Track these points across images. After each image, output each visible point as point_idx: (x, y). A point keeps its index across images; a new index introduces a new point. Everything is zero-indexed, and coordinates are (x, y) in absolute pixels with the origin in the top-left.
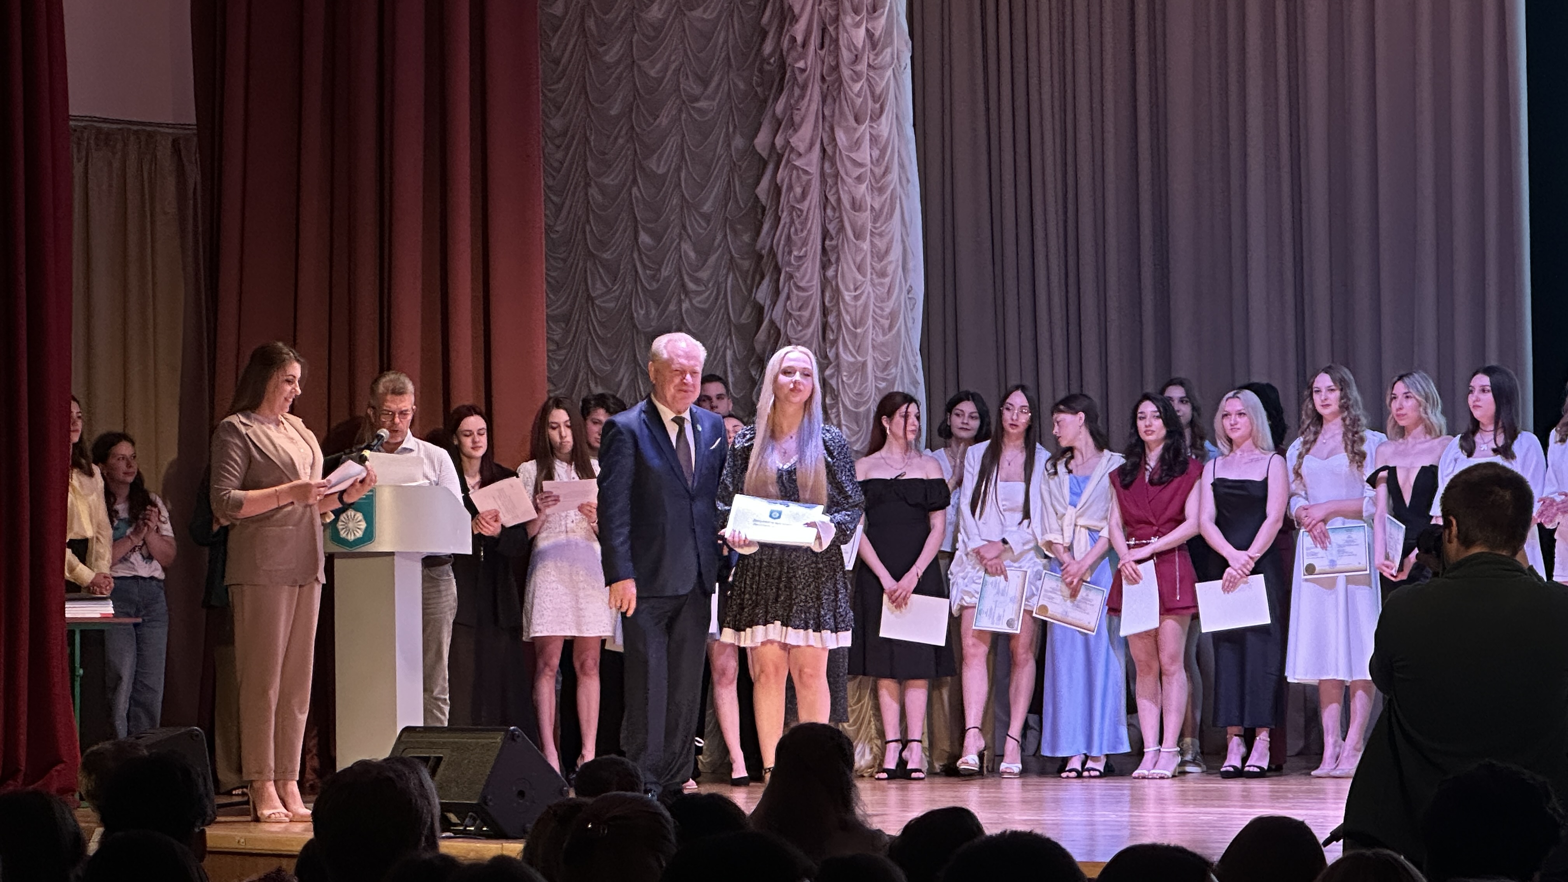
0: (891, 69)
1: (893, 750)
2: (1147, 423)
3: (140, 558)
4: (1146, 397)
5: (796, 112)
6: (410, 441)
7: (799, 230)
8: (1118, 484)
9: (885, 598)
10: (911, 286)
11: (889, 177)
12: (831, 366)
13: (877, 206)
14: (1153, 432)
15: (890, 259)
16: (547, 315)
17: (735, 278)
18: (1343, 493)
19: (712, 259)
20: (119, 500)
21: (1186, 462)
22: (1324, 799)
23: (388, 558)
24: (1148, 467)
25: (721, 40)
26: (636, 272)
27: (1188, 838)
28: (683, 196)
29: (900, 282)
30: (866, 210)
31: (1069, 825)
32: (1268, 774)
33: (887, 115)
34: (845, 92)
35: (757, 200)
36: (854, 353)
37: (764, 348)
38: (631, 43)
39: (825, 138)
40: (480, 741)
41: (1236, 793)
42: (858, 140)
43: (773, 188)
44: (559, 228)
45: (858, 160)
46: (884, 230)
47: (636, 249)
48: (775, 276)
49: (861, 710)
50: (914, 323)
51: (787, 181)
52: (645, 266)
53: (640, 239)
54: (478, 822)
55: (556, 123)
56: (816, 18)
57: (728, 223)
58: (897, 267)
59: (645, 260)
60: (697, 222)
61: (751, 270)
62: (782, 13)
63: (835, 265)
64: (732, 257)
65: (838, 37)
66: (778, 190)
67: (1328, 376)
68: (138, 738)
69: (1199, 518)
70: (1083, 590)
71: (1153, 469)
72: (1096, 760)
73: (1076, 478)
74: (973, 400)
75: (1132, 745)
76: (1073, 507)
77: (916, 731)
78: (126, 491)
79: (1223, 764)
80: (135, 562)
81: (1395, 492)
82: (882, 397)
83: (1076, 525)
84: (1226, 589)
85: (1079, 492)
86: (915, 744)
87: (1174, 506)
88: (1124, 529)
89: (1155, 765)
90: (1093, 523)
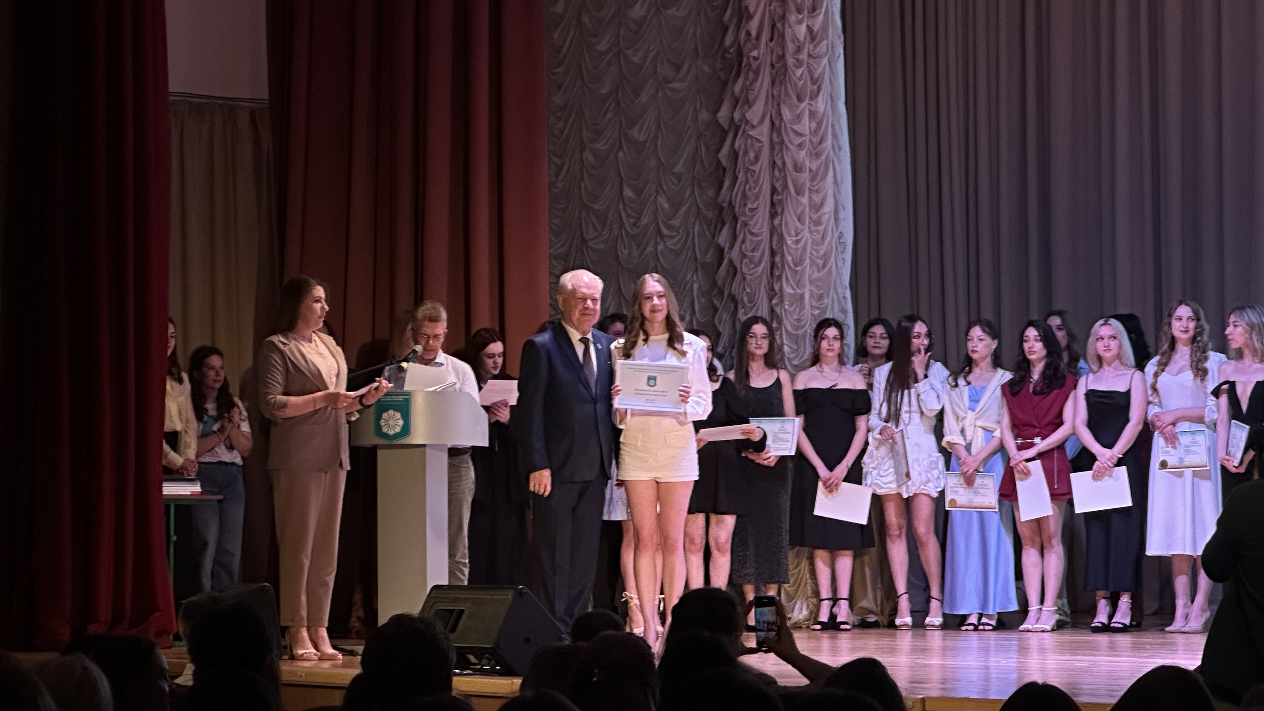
0: (826, 58)
1: (826, 606)
2: (1030, 345)
3: (223, 447)
4: (1031, 324)
5: (750, 92)
6: (442, 357)
7: (752, 188)
8: (1008, 393)
9: (820, 484)
10: (841, 233)
11: (824, 145)
12: (776, 297)
13: (814, 168)
14: (1035, 352)
15: (824, 211)
16: (549, 254)
17: (701, 225)
18: (1189, 403)
19: (682, 211)
20: (209, 400)
21: (1064, 377)
22: (1176, 650)
23: (421, 449)
24: (1032, 380)
25: (690, 34)
26: (621, 220)
27: (1065, 680)
28: (659, 159)
29: (833, 231)
30: (805, 172)
31: (965, 668)
32: (1129, 629)
33: (823, 95)
34: (789, 75)
35: (719, 162)
36: (795, 286)
37: (724, 283)
38: (618, 35)
39: (773, 113)
40: (495, 597)
41: (1104, 645)
42: (799, 115)
43: (732, 152)
44: (560, 185)
45: (800, 131)
46: (820, 187)
47: (621, 202)
48: (733, 225)
49: (799, 574)
50: (844, 263)
51: (743, 147)
52: (629, 216)
53: (625, 194)
54: (493, 662)
55: (558, 99)
56: (767, 15)
57: (695, 183)
58: (829, 218)
59: (629, 211)
60: (671, 180)
61: (714, 219)
62: (740, 10)
63: (780, 216)
64: (698, 208)
65: (784, 31)
66: (736, 154)
67: (1187, 307)
68: (220, 592)
69: (1074, 422)
70: (977, 478)
71: (1036, 382)
72: (989, 617)
73: (974, 388)
74: (883, 324)
75: (1019, 604)
76: (971, 411)
77: (844, 592)
78: (215, 394)
79: (1093, 621)
80: (219, 451)
81: (1234, 401)
82: (817, 322)
83: (975, 426)
84: (1095, 478)
85: (977, 399)
86: (843, 601)
87: (1054, 413)
88: (1013, 431)
89: (1038, 620)
90: (988, 425)
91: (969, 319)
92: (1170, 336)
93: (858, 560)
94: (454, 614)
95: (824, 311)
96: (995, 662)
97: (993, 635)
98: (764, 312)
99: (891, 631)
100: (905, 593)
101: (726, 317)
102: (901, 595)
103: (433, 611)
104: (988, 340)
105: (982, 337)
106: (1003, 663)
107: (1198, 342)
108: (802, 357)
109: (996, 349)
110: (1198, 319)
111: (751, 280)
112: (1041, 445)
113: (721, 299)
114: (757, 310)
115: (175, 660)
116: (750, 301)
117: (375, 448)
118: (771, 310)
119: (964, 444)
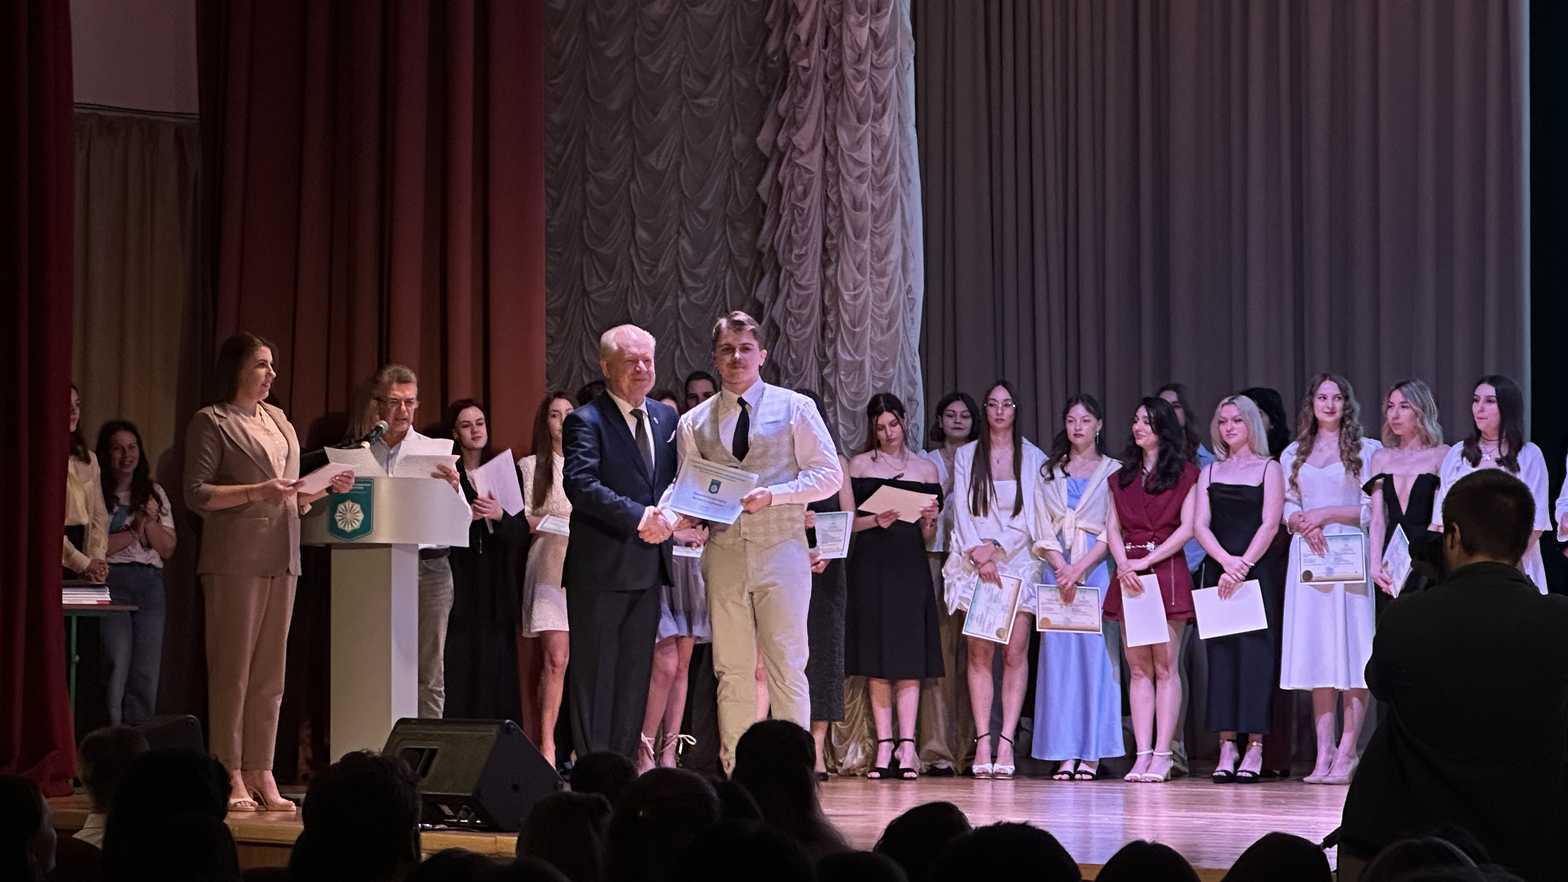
0: (894, 69)
1: (885, 750)
3: (138, 546)
4: (1142, 402)
5: (799, 110)
6: (412, 436)
7: (800, 230)
8: (1116, 486)
10: (910, 286)
11: (890, 177)
12: (829, 365)
13: (878, 205)
14: (1145, 437)
15: (890, 259)
16: (546, 309)
17: (734, 275)
18: (1338, 500)
19: (711, 256)
20: (121, 487)
21: (1182, 469)
22: (1317, 805)
23: (386, 550)
24: (1145, 471)
25: (723, 37)
26: (633, 267)
27: (1181, 840)
28: (682, 191)
29: (900, 283)
30: (867, 210)
32: (1260, 780)
33: (890, 115)
34: (848, 91)
36: (852, 352)
38: (632, 38)
39: (827, 137)
40: (475, 733)
41: (1227, 798)
42: (860, 139)
43: (774, 186)
44: (555, 223)
45: (860, 160)
46: (885, 230)
47: (633, 244)
48: (776, 275)
50: (913, 323)
51: (788, 179)
52: (642, 262)
53: (637, 234)
54: (472, 814)
55: (556, 117)
56: (820, 17)
57: (728, 221)
58: (896, 268)
59: (642, 255)
60: (696, 219)
61: (751, 268)
62: (786, 10)
63: (835, 265)
64: (731, 254)
65: (841, 35)
66: (779, 188)
67: (1333, 383)
68: (134, 725)
69: (1194, 523)
70: (1078, 592)
71: (1149, 474)
72: (1089, 764)
73: (1074, 481)
74: (962, 399)
75: (1126, 750)
76: (1071, 510)
77: (908, 730)
78: (128, 480)
79: (1215, 769)
80: (133, 551)
81: (1390, 498)
83: (1075, 528)
84: (1223, 594)
85: (1078, 493)
86: (907, 743)
87: (1170, 511)
88: (1122, 534)
89: (1148, 768)
90: (1092, 526)
91: (1067, 392)
92: (1310, 419)
94: (426, 753)
95: (890, 382)
96: (1097, 818)
97: (1094, 785)
99: (966, 780)
100: (987, 734)
102: (982, 736)
103: (399, 750)
105: (1086, 418)
106: (1106, 820)
107: (1348, 427)
109: (1101, 431)
110: (1346, 398)
111: (797, 344)
112: (1157, 553)
114: (806, 379)
115: (77, 811)
116: (795, 370)
117: (328, 548)
118: (823, 382)
119: (1061, 551)
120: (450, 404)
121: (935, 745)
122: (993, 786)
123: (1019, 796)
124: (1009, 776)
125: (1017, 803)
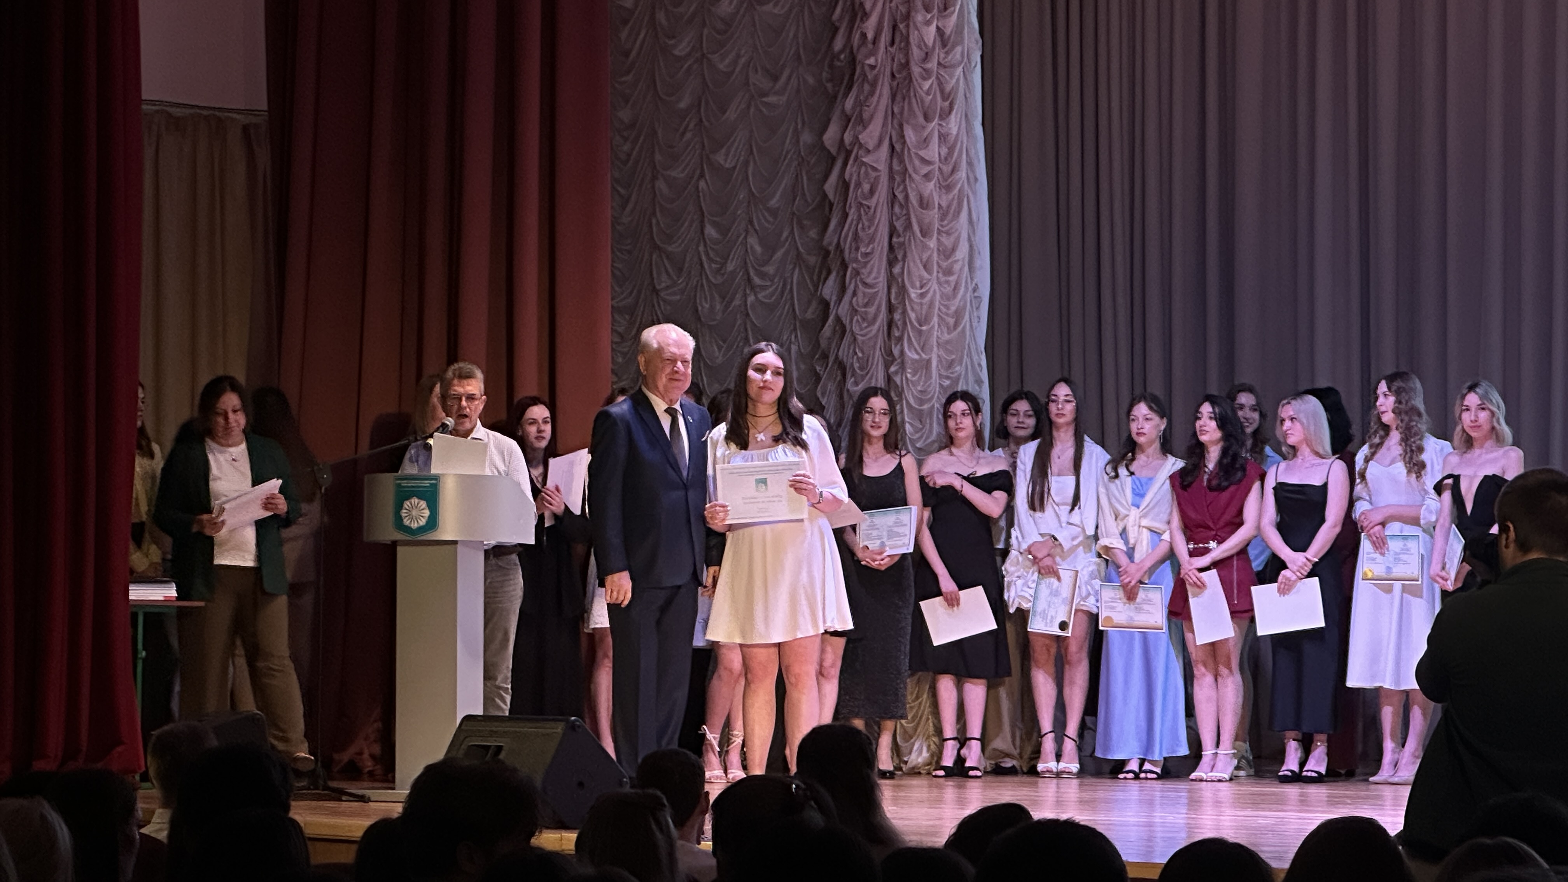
0: (961, 67)
1: (950, 748)
2: (1204, 425)
4: (1207, 398)
5: (865, 109)
6: (480, 432)
7: (866, 227)
8: (1178, 486)
10: (976, 285)
11: (957, 176)
12: (896, 363)
13: (944, 204)
14: (1210, 433)
15: (956, 258)
16: (612, 307)
17: (801, 274)
18: (1402, 500)
19: (779, 254)
22: (1382, 805)
23: (452, 547)
24: (1207, 470)
25: (791, 36)
26: (702, 266)
28: (750, 190)
29: (966, 282)
30: (934, 208)
31: (1121, 825)
32: (1325, 779)
33: (957, 113)
34: (915, 89)
35: (825, 196)
36: (920, 351)
37: (829, 344)
38: (701, 36)
39: (894, 135)
40: (541, 730)
41: (1293, 797)
42: (926, 137)
43: (841, 183)
44: (626, 221)
45: (927, 158)
46: (951, 228)
47: (702, 242)
48: (842, 273)
49: (919, 708)
50: (979, 323)
51: (855, 177)
52: (710, 260)
53: (706, 232)
55: (625, 115)
56: (887, 15)
57: (795, 220)
58: (963, 266)
59: (712, 254)
60: (765, 217)
61: (818, 265)
62: (853, 9)
63: (901, 263)
64: (799, 254)
65: (908, 35)
66: (846, 185)
69: (1258, 521)
70: (1141, 591)
71: (1211, 472)
72: (1154, 763)
73: (1138, 479)
74: (1027, 399)
75: (1190, 748)
76: (1136, 508)
77: (975, 729)
79: (1281, 768)
82: (947, 396)
83: (1139, 526)
84: (1283, 592)
85: (1142, 492)
86: (972, 741)
87: (1232, 510)
88: (1185, 534)
89: (1213, 767)
90: (1159, 525)
93: (992, 691)
94: (491, 750)
95: (956, 381)
96: (1161, 817)
97: (1158, 785)
98: (881, 383)
100: (1050, 732)
101: (831, 387)
102: (1046, 734)
103: (462, 747)
104: (1156, 419)
105: (1148, 416)
106: (1170, 818)
108: (927, 438)
109: (1165, 430)
111: (863, 342)
112: (1218, 551)
113: (825, 365)
114: (871, 378)
115: (147, 805)
116: (862, 368)
117: (394, 544)
118: (889, 379)
119: (1125, 548)
120: (516, 400)
121: (1001, 743)
122: (1058, 784)
123: (1084, 795)
124: (1074, 775)
125: (1081, 802)
